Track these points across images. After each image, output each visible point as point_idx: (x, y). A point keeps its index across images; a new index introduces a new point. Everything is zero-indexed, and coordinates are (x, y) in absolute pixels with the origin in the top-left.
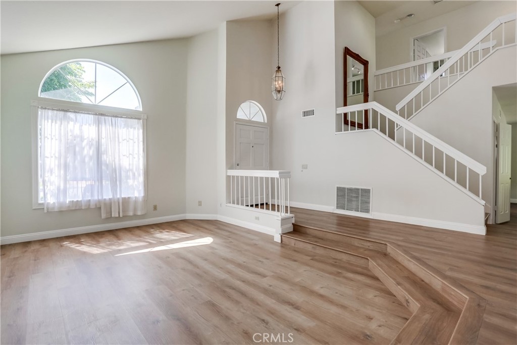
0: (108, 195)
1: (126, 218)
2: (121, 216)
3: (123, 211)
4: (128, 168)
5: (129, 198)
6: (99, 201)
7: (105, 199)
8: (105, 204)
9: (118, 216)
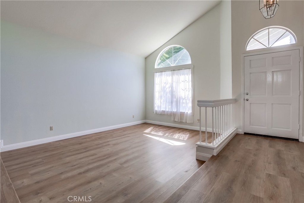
0: (175, 110)
1: (181, 123)
2: (179, 121)
3: (180, 119)
4: (184, 98)
5: (184, 112)
6: (171, 112)
7: (174, 112)
8: (174, 114)
9: (177, 121)
